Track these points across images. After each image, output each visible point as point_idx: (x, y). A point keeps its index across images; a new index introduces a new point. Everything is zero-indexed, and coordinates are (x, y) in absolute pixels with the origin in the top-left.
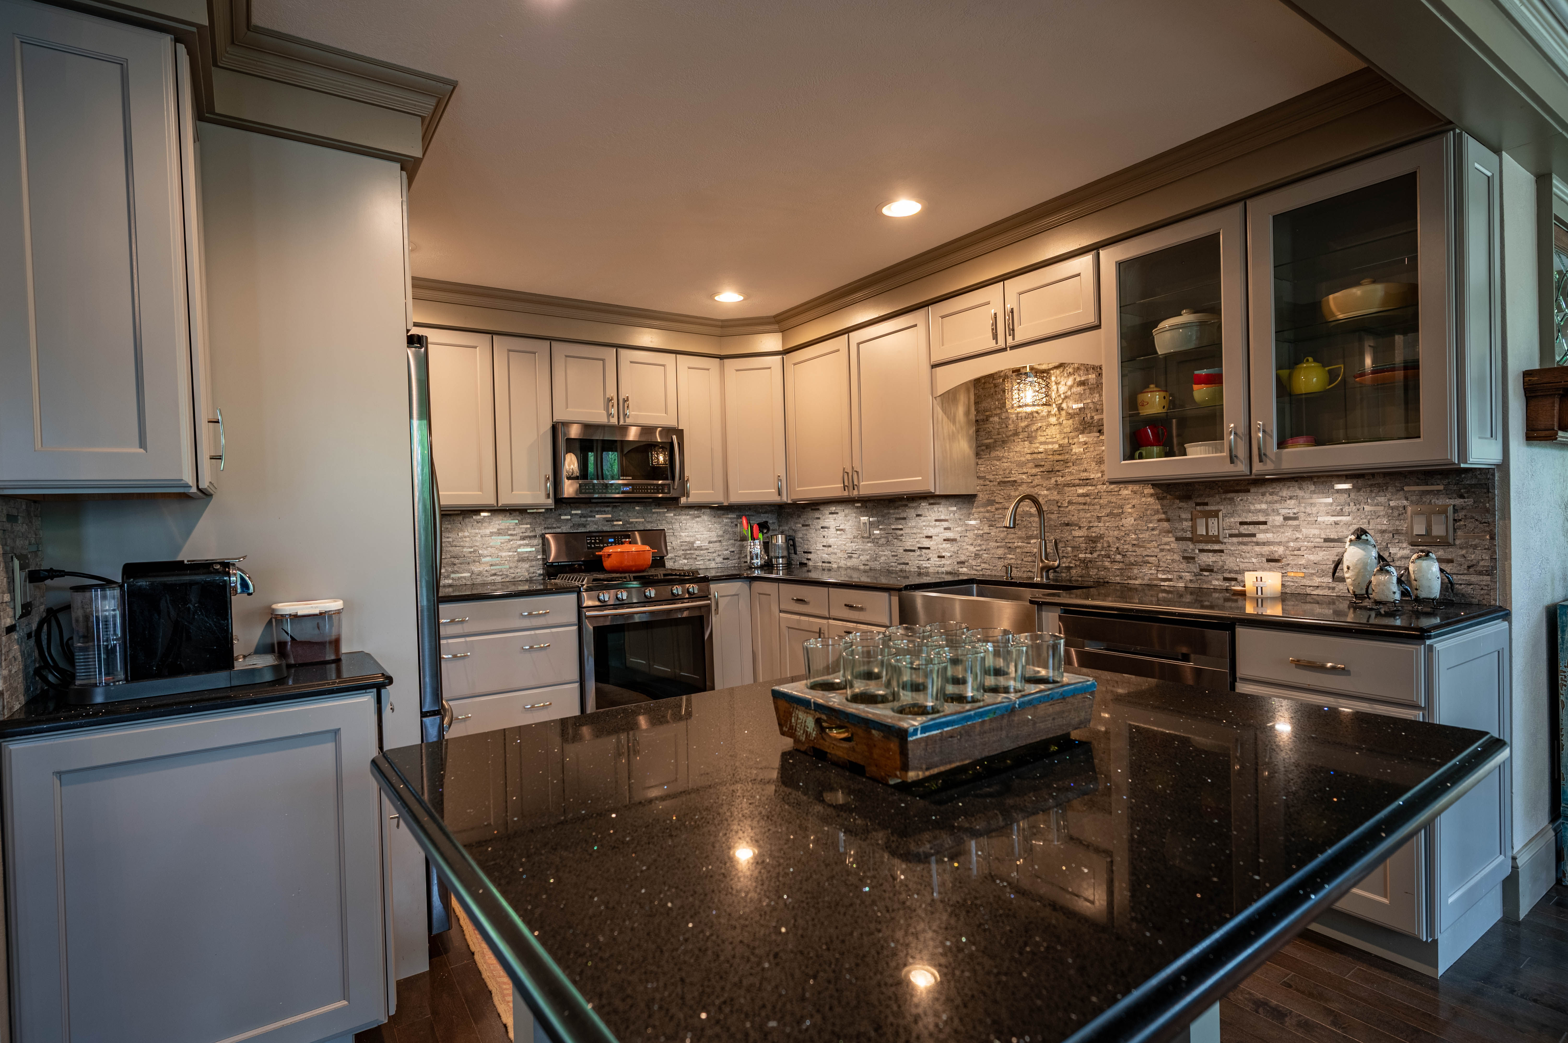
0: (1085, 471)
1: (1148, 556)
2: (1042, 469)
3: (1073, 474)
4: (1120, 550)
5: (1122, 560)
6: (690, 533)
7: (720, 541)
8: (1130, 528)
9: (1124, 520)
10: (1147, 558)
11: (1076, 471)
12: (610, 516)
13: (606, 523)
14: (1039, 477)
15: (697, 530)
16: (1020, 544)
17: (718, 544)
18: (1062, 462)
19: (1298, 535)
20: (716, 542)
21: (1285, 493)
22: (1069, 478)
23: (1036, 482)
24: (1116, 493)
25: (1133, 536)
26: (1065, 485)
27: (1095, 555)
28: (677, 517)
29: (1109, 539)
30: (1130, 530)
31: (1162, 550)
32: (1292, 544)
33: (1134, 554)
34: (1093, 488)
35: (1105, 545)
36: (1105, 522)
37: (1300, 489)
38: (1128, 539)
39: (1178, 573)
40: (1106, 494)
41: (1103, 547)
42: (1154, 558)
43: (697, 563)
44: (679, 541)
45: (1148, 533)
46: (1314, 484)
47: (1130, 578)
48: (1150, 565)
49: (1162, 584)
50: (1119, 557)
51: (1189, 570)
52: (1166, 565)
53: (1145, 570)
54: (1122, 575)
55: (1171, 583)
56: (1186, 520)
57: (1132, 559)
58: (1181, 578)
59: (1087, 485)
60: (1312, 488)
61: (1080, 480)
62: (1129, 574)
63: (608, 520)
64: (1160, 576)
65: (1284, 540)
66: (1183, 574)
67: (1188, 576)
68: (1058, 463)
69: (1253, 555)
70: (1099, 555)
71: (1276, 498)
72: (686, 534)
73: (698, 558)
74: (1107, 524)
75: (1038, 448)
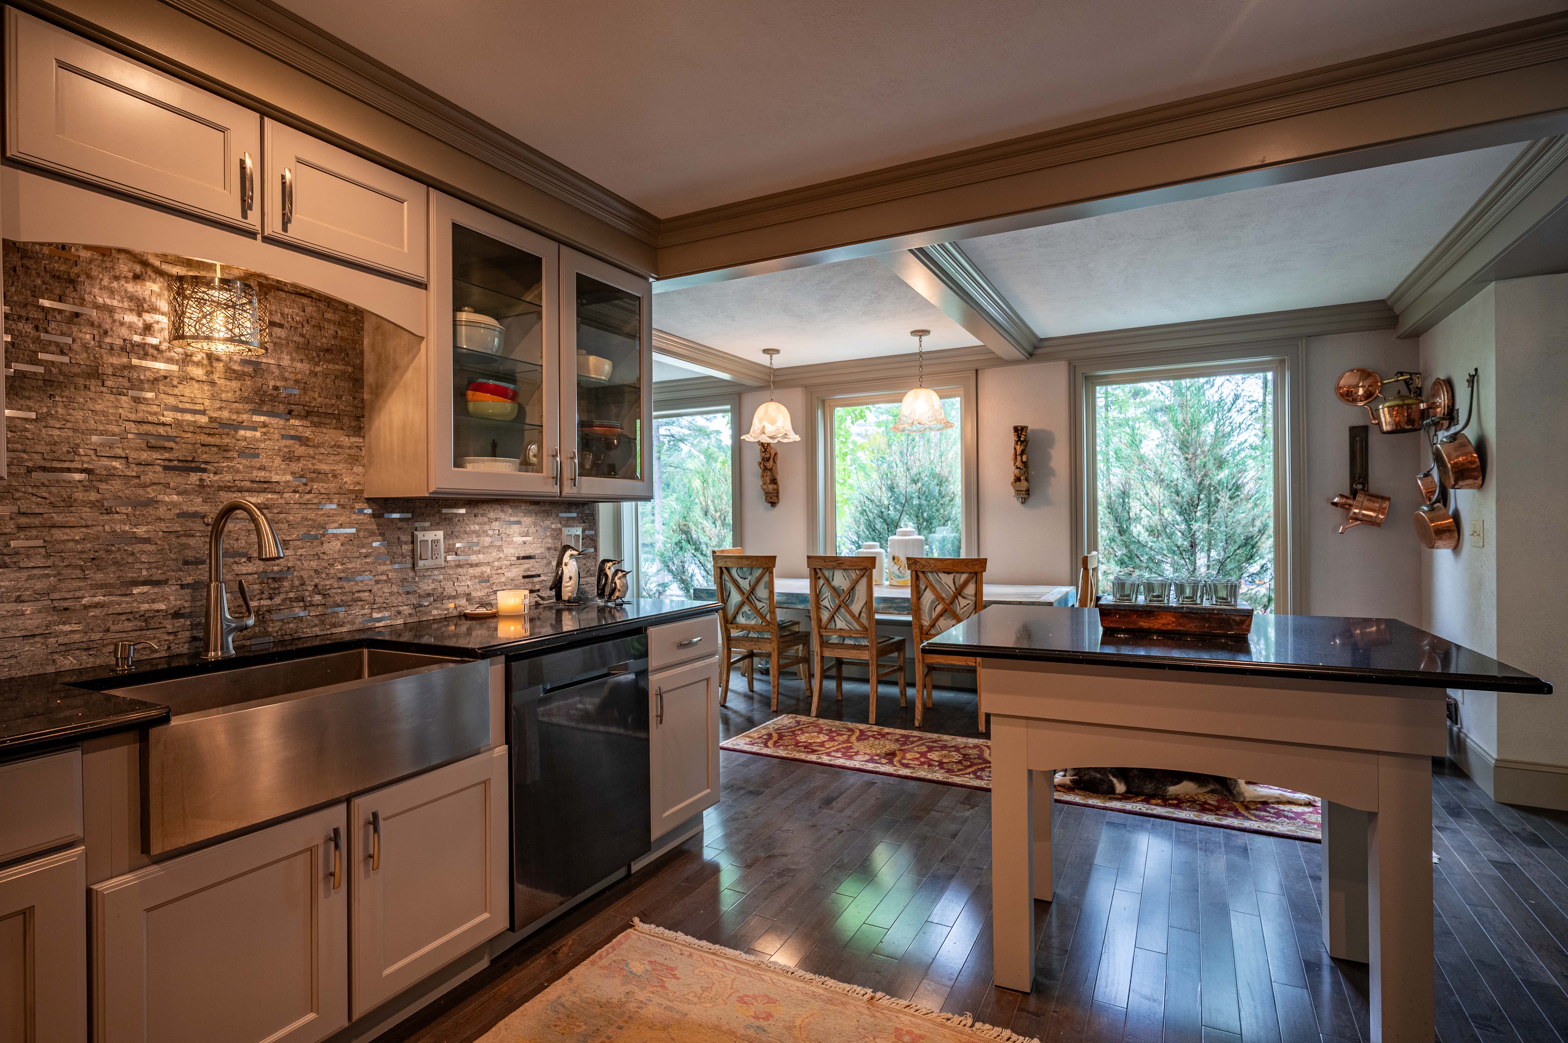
0: (262, 468)
1: (359, 591)
2: (167, 455)
3: (238, 471)
4: (320, 588)
5: (323, 602)
8: (336, 556)
9: (326, 546)
10: (357, 595)
11: (245, 467)
14: (158, 469)
16: (99, 599)
18: (215, 449)
19: (502, 555)
21: (492, 515)
22: (229, 477)
23: (150, 476)
24: (314, 506)
25: (340, 567)
26: (220, 488)
27: (278, 600)
29: (302, 573)
30: (335, 560)
31: (377, 582)
32: (496, 564)
33: (340, 591)
34: (275, 496)
35: (297, 583)
36: (296, 548)
37: (502, 511)
38: (332, 571)
39: (396, 609)
40: (297, 506)
41: (292, 587)
42: (367, 594)
45: (359, 561)
46: (511, 507)
47: (334, 625)
48: (362, 603)
49: (377, 625)
50: (318, 598)
51: (409, 602)
52: (382, 601)
53: (356, 611)
54: (323, 623)
55: (388, 622)
56: (406, 543)
57: (338, 599)
58: (399, 613)
59: (264, 491)
60: (510, 511)
61: (252, 481)
62: (334, 620)
64: (376, 615)
65: (491, 560)
66: (401, 608)
67: (406, 610)
68: (206, 449)
69: (468, 577)
70: (284, 600)
71: (486, 519)
74: (300, 552)
75: (156, 414)
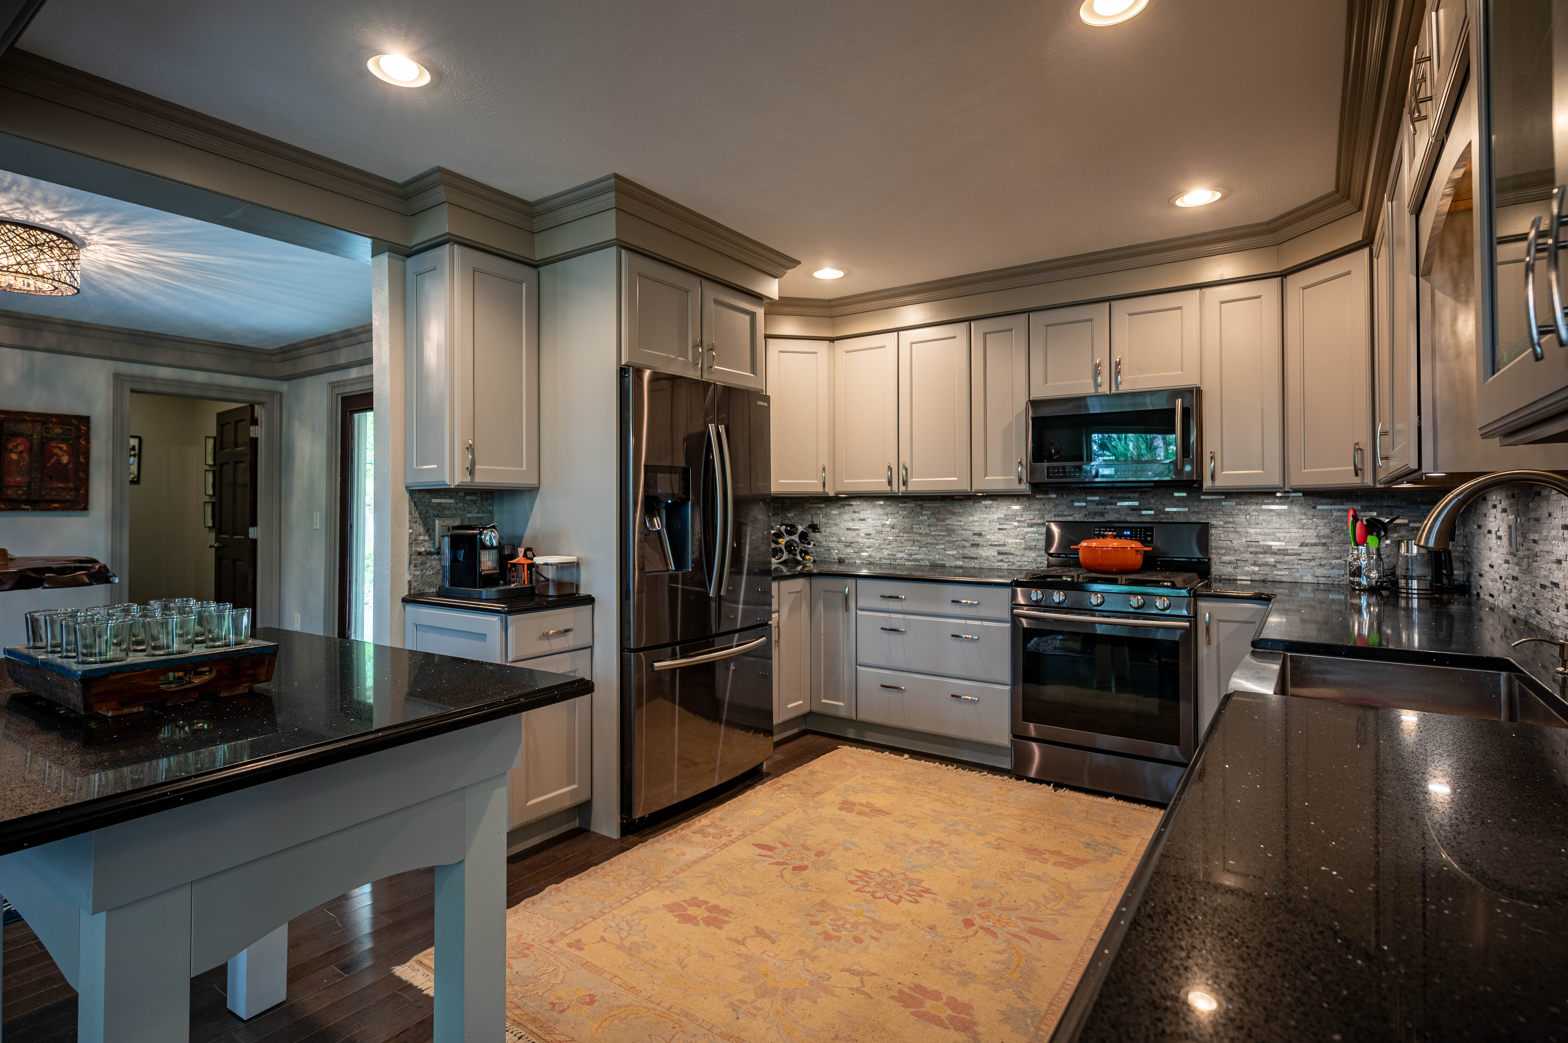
6: (1266, 530)
7: (1324, 544)
12: (1137, 503)
13: (1131, 512)
15: (1278, 526)
17: (1320, 548)
20: (1315, 545)
28: (1242, 507)
43: (1277, 573)
44: (1244, 540)
63: (1133, 508)
72: (1258, 531)
73: (1279, 566)
